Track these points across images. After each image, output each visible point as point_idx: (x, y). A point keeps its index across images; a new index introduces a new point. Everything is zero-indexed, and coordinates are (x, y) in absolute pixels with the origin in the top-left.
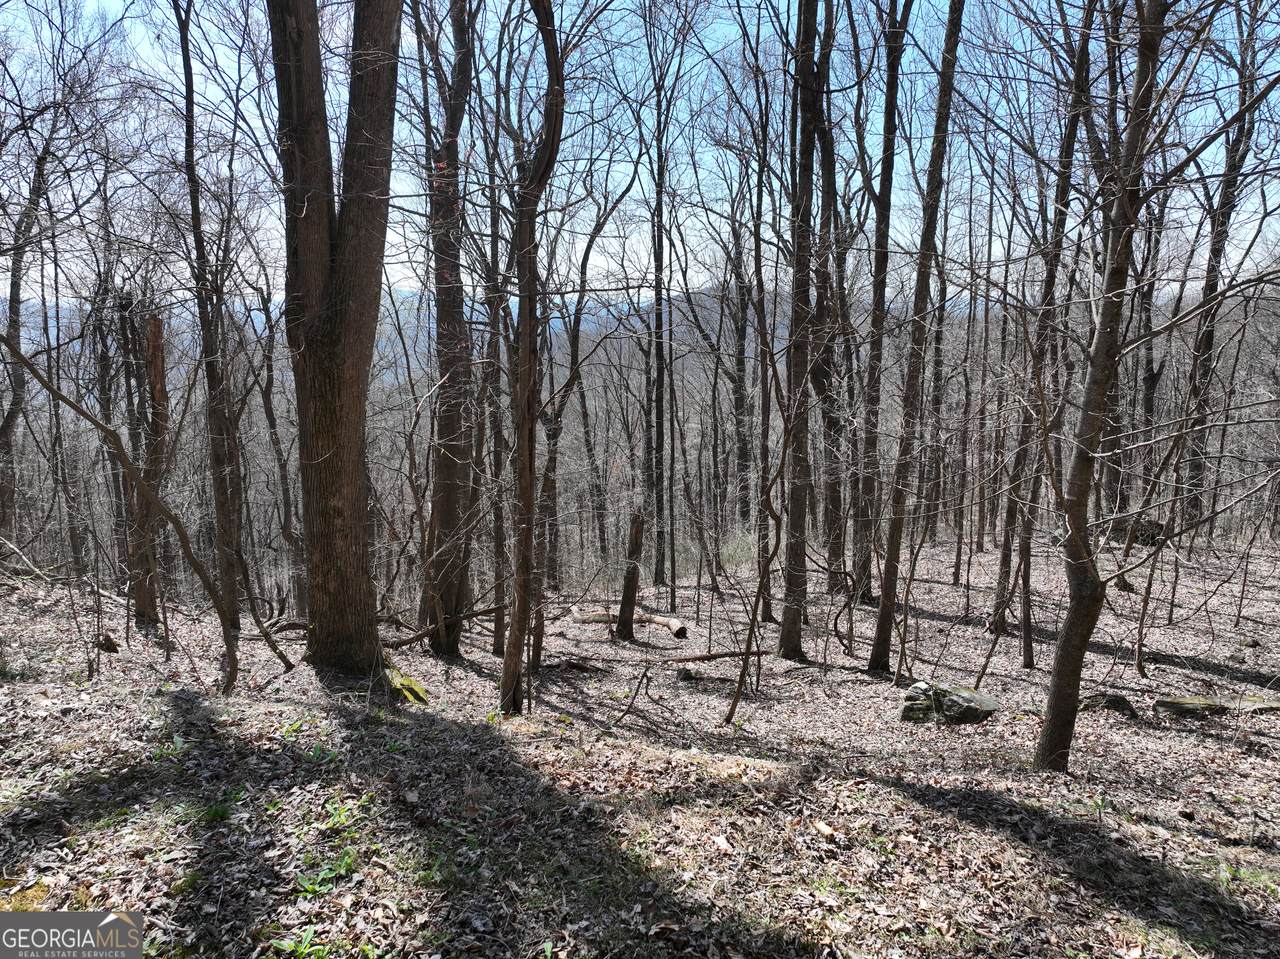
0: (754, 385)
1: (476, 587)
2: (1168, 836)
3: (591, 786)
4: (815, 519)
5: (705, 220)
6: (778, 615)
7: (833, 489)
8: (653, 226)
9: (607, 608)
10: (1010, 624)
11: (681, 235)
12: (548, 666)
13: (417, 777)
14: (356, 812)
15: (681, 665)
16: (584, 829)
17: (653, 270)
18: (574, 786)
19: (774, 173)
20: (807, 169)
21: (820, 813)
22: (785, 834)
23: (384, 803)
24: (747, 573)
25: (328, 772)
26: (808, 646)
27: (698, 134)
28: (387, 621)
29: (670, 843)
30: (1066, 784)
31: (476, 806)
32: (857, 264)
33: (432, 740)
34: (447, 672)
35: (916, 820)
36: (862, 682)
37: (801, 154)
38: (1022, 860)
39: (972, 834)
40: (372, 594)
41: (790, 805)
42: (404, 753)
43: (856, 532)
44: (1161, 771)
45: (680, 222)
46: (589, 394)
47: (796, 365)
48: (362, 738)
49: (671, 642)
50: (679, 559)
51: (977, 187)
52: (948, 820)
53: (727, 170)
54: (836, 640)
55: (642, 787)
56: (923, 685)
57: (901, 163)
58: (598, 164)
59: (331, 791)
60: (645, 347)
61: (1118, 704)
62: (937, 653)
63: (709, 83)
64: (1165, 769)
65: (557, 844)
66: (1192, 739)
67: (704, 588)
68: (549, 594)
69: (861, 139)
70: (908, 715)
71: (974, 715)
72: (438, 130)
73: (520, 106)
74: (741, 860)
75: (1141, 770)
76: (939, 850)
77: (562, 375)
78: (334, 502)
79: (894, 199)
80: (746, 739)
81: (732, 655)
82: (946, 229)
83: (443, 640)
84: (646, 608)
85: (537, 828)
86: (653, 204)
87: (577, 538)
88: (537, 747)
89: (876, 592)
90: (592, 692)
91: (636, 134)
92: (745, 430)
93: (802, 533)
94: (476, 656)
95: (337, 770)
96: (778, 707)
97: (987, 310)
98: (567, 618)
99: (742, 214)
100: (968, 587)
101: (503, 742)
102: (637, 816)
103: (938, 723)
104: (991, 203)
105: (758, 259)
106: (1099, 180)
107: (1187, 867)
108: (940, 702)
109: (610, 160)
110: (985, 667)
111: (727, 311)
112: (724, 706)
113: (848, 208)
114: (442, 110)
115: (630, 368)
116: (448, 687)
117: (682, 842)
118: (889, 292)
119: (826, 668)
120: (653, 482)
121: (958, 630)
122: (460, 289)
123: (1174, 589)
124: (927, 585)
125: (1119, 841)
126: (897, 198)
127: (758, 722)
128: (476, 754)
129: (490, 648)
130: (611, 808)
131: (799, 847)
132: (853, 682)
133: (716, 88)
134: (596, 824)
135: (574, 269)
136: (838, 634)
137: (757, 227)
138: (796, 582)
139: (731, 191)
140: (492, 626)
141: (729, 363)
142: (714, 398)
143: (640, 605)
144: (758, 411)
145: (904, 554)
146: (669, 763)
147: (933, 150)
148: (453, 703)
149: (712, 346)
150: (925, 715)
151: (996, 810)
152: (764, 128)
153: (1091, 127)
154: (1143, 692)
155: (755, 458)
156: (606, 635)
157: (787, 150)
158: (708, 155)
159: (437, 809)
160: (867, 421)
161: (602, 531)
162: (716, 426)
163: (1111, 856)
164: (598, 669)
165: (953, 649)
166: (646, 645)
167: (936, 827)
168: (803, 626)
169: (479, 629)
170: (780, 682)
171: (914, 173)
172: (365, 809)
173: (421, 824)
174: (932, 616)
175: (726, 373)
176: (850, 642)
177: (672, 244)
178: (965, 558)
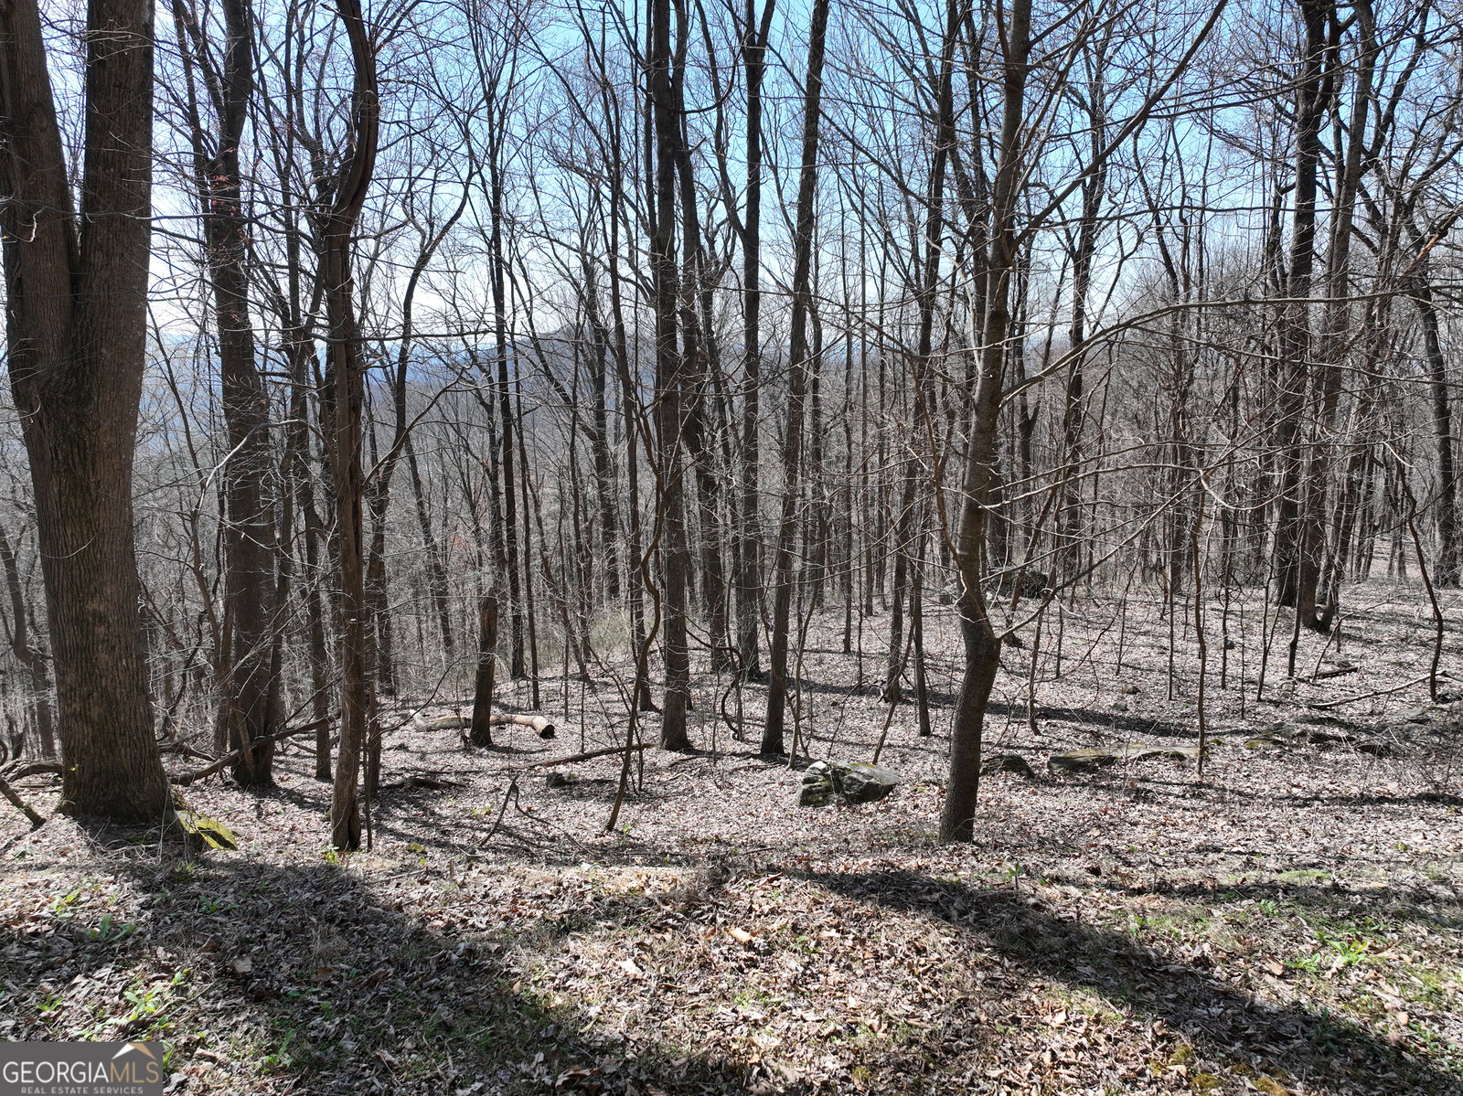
0: (617, 441)
1: (287, 698)
2: (1080, 894)
3: (470, 922)
4: (692, 591)
5: (551, 253)
6: (658, 702)
7: (712, 556)
8: (491, 260)
9: (457, 711)
10: (905, 691)
11: (523, 270)
12: (389, 787)
13: (248, 941)
14: (167, 996)
15: (551, 770)
16: (466, 975)
17: (493, 310)
18: (450, 925)
19: (628, 201)
20: (667, 198)
21: (735, 918)
22: (699, 948)
23: (205, 979)
24: (620, 655)
25: (124, 950)
26: (694, 734)
27: (538, 153)
28: (170, 751)
29: (570, 976)
30: (974, 854)
31: (329, 966)
32: (726, 306)
33: (263, 892)
34: (258, 807)
35: (837, 912)
36: (755, 768)
37: (660, 179)
38: (947, 940)
39: (895, 920)
40: (150, 718)
41: (702, 914)
42: (227, 913)
43: (739, 602)
44: (1060, 829)
45: (522, 254)
46: (420, 459)
47: (666, 419)
48: (167, 901)
49: (536, 745)
50: (540, 645)
51: (847, 222)
52: (868, 908)
53: (573, 196)
54: (724, 724)
55: (531, 917)
56: (820, 765)
57: (767, 192)
58: (419, 184)
59: (130, 973)
60: (487, 401)
61: (1015, 764)
62: (832, 727)
63: (546, 95)
64: (1063, 826)
65: (435, 997)
66: (1086, 793)
67: (572, 677)
68: (382, 700)
69: (723, 166)
70: (808, 799)
71: (876, 792)
72: (209, 134)
73: (317, 111)
74: (653, 984)
75: (1041, 831)
76: (863, 942)
77: (386, 437)
78: (92, 606)
79: (761, 234)
80: (633, 846)
81: (609, 752)
82: (817, 268)
83: (251, 768)
84: (505, 707)
85: (408, 981)
86: (489, 234)
87: (415, 631)
88: (398, 885)
89: (765, 666)
90: (445, 812)
91: (464, 150)
92: (609, 494)
93: (682, 607)
94: (295, 783)
95: (137, 946)
96: (665, 806)
97: (864, 354)
98: (408, 727)
99: (594, 247)
100: (860, 654)
101: (354, 884)
102: (529, 950)
103: (839, 805)
104: (863, 242)
105: (616, 298)
106: (969, 219)
107: (1100, 923)
108: (838, 780)
109: (435, 181)
110: (883, 738)
111: (581, 358)
112: (604, 811)
113: (712, 242)
114: (213, 109)
115: (469, 425)
116: (261, 825)
117: (583, 972)
118: (762, 337)
119: (715, 756)
120: (505, 559)
121: (853, 702)
122: (250, 333)
123: (1060, 641)
124: (817, 656)
125: (1036, 906)
126: (765, 232)
127: (643, 825)
128: (322, 902)
129: (313, 772)
130: (497, 946)
131: (716, 960)
132: (746, 769)
133: (557, 101)
134: (479, 967)
135: (394, 308)
136: (726, 718)
137: (613, 262)
138: (676, 663)
139: (579, 220)
140: (313, 745)
141: (587, 418)
142: (572, 459)
143: (497, 703)
144: (624, 469)
145: (793, 623)
146: (560, 884)
147: (802, 182)
148: (270, 844)
149: (566, 399)
150: (824, 797)
151: (915, 891)
152: (616, 149)
153: (957, 164)
154: (1037, 749)
155: (622, 524)
156: (458, 743)
157: (642, 175)
158: (550, 178)
159: (279, 976)
160: (747, 479)
161: (445, 619)
162: (576, 490)
163: (1031, 923)
164: (451, 784)
165: (848, 722)
166: (508, 750)
167: (857, 918)
168: (688, 712)
169: (295, 749)
170: (666, 777)
171: (782, 206)
172: (180, 990)
173: (258, 998)
174: (825, 689)
175: (585, 429)
176: (740, 726)
177: (514, 281)
178: (855, 623)
